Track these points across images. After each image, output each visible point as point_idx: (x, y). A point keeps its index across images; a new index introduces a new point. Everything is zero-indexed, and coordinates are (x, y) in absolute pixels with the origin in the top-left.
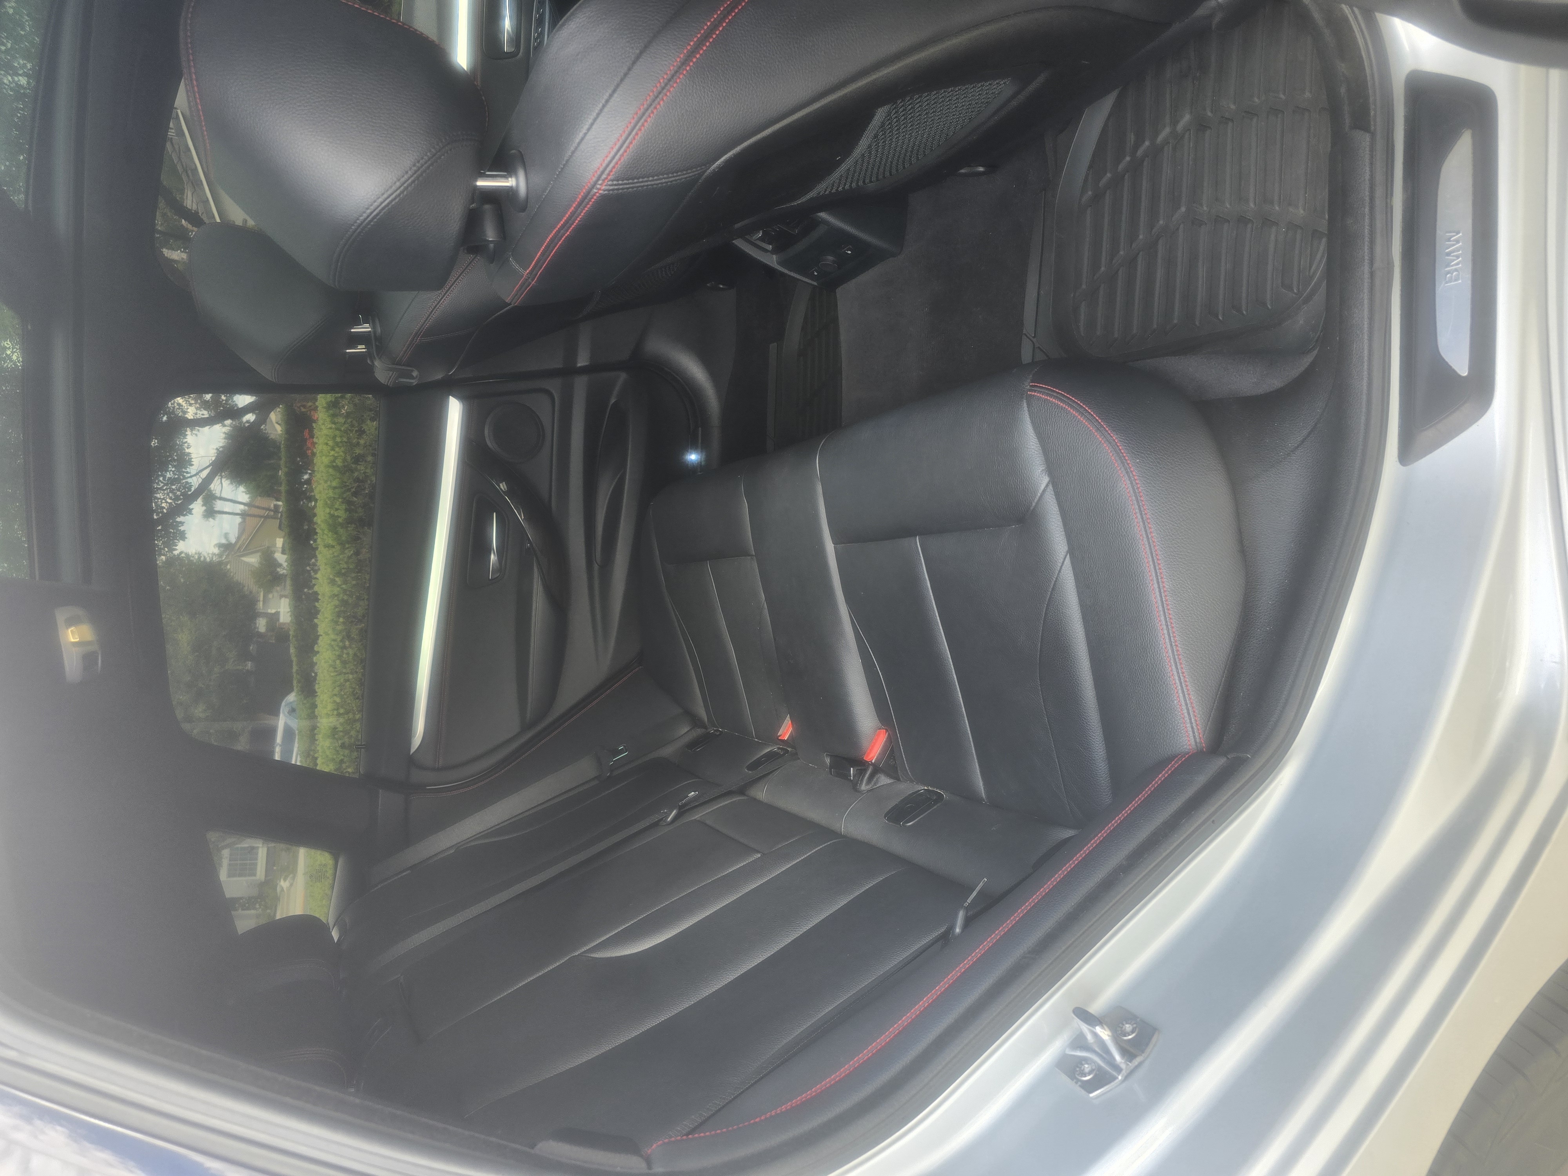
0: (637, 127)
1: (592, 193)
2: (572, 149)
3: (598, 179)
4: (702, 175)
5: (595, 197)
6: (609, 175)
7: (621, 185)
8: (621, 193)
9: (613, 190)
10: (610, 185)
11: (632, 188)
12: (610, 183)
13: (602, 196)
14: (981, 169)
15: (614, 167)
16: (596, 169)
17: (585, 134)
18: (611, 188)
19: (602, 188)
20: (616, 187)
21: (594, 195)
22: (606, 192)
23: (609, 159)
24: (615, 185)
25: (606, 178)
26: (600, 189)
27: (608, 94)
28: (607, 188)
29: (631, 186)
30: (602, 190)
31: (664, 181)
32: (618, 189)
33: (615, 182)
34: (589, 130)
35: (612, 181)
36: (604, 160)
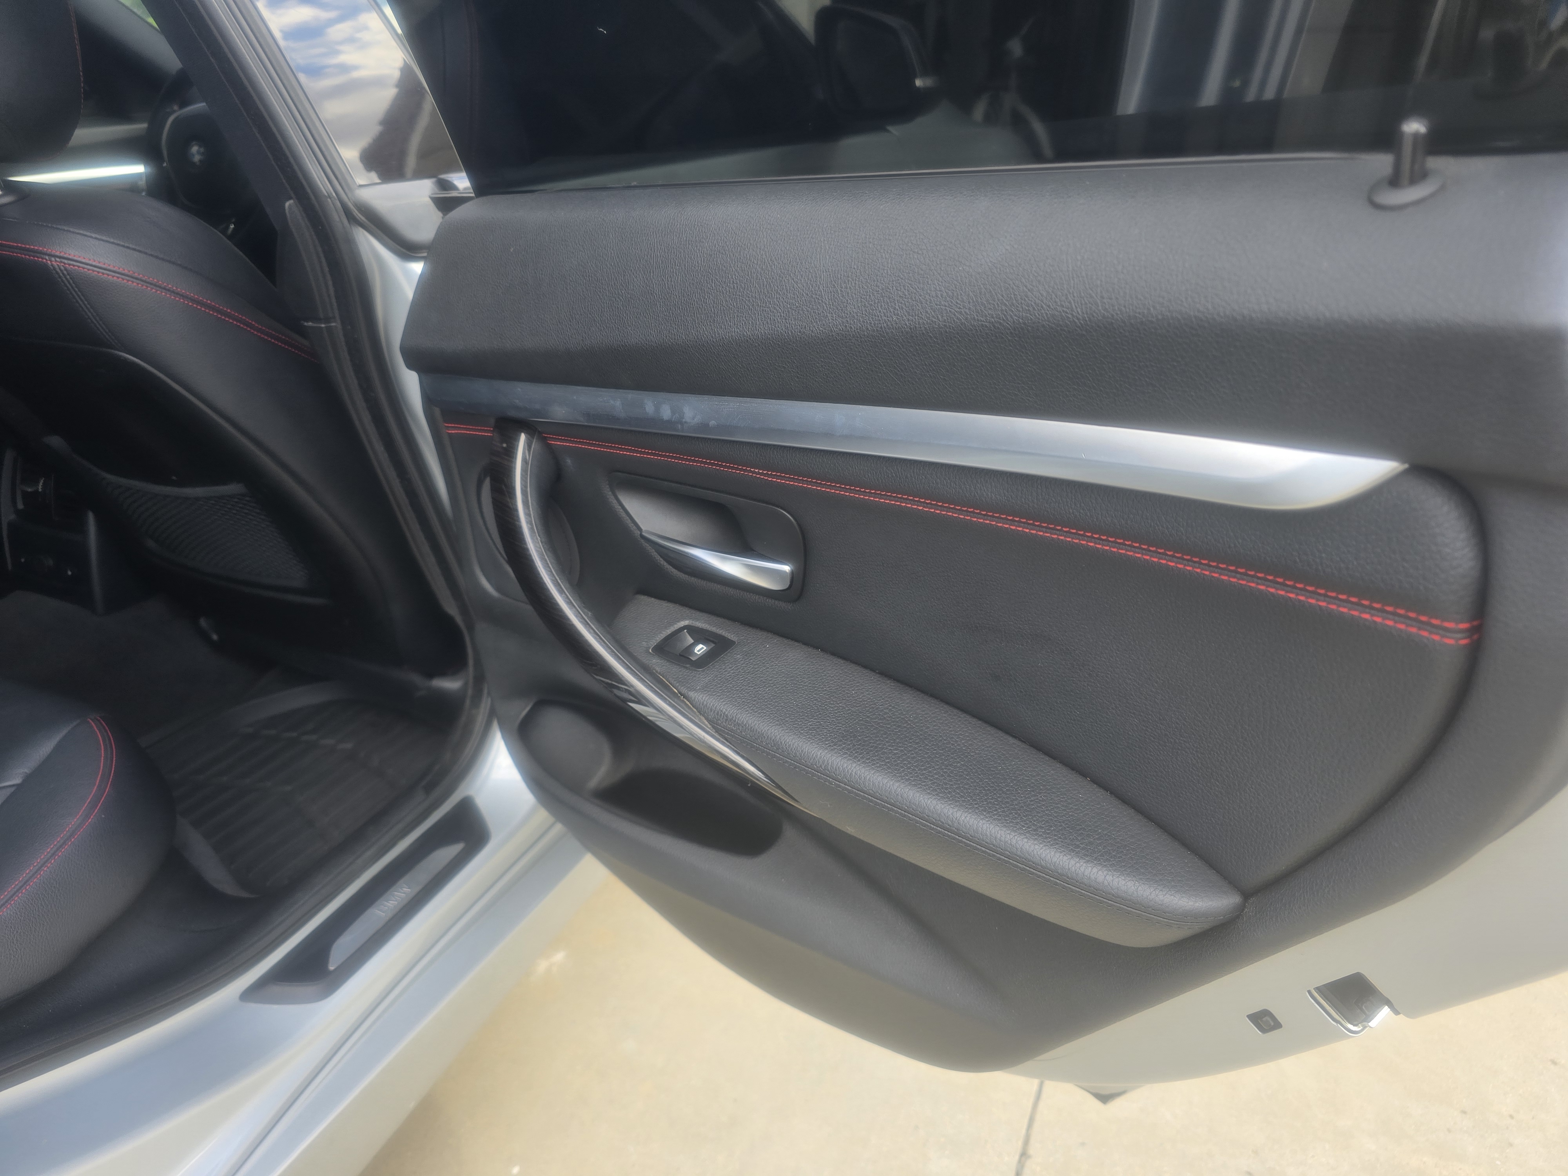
0: (123, 277)
1: (45, 257)
2: (72, 230)
3: (60, 257)
4: (112, 349)
5: (40, 260)
6: (69, 265)
7: (66, 279)
8: (58, 281)
9: (57, 273)
10: (60, 269)
11: (68, 289)
12: (62, 268)
13: (46, 265)
14: (215, 637)
15: (79, 267)
16: (68, 252)
17: (91, 237)
18: (58, 270)
19: (54, 263)
20: (61, 275)
21: (42, 259)
22: (52, 268)
23: (84, 261)
24: (63, 274)
25: (65, 264)
26: (51, 261)
27: (134, 247)
28: (56, 267)
29: (70, 287)
30: (52, 264)
31: (90, 314)
32: (60, 277)
33: (65, 272)
34: (96, 238)
35: (66, 269)
36: (80, 257)
